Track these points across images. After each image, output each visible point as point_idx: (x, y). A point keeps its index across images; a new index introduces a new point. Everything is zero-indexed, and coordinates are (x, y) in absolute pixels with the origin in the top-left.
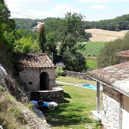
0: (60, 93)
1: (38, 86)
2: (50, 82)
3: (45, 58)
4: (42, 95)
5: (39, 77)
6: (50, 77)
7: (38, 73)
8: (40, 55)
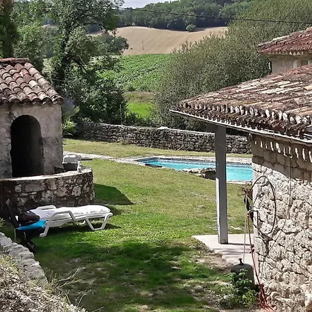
0: (83, 183)
1: (7, 163)
2: (46, 150)
3: (26, 72)
4: (23, 190)
5: (7, 131)
6: (43, 133)
7: (3, 120)
8: (6, 62)
